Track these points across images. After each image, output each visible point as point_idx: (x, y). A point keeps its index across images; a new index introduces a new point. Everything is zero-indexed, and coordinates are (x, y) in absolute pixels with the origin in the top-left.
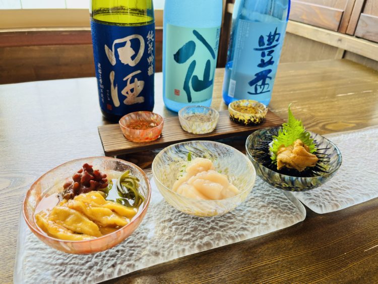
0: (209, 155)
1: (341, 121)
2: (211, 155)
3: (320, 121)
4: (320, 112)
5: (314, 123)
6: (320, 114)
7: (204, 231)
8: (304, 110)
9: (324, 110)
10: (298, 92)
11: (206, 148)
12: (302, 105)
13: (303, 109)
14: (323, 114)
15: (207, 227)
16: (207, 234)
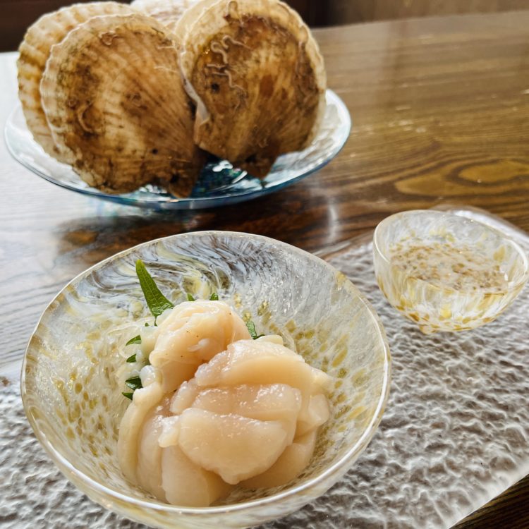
0: (201, 275)
1: (508, 158)
2: (206, 273)
3: (454, 158)
4: (460, 134)
5: (433, 164)
6: (457, 139)
8: (418, 130)
9: (474, 130)
10: (420, 84)
11: (186, 256)
12: (418, 117)
13: (416, 126)
14: (466, 138)
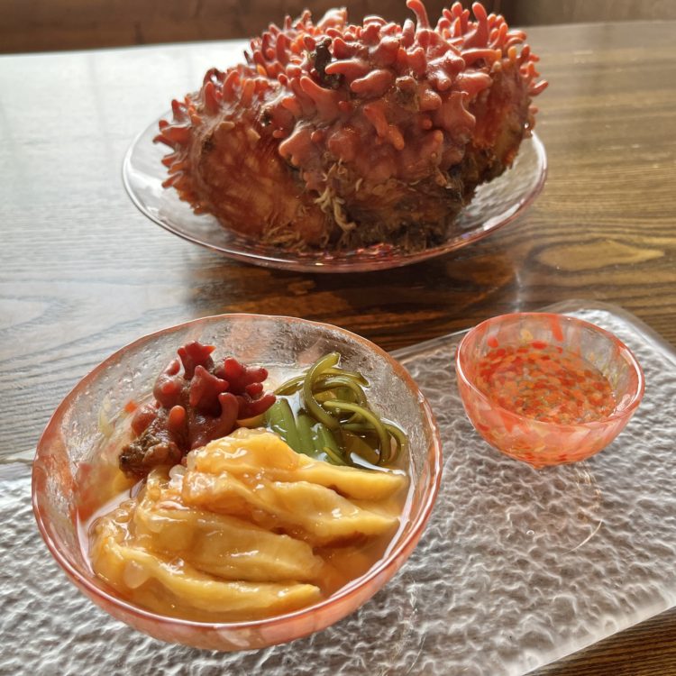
7: (513, 595)
15: (519, 578)
16: (528, 606)
